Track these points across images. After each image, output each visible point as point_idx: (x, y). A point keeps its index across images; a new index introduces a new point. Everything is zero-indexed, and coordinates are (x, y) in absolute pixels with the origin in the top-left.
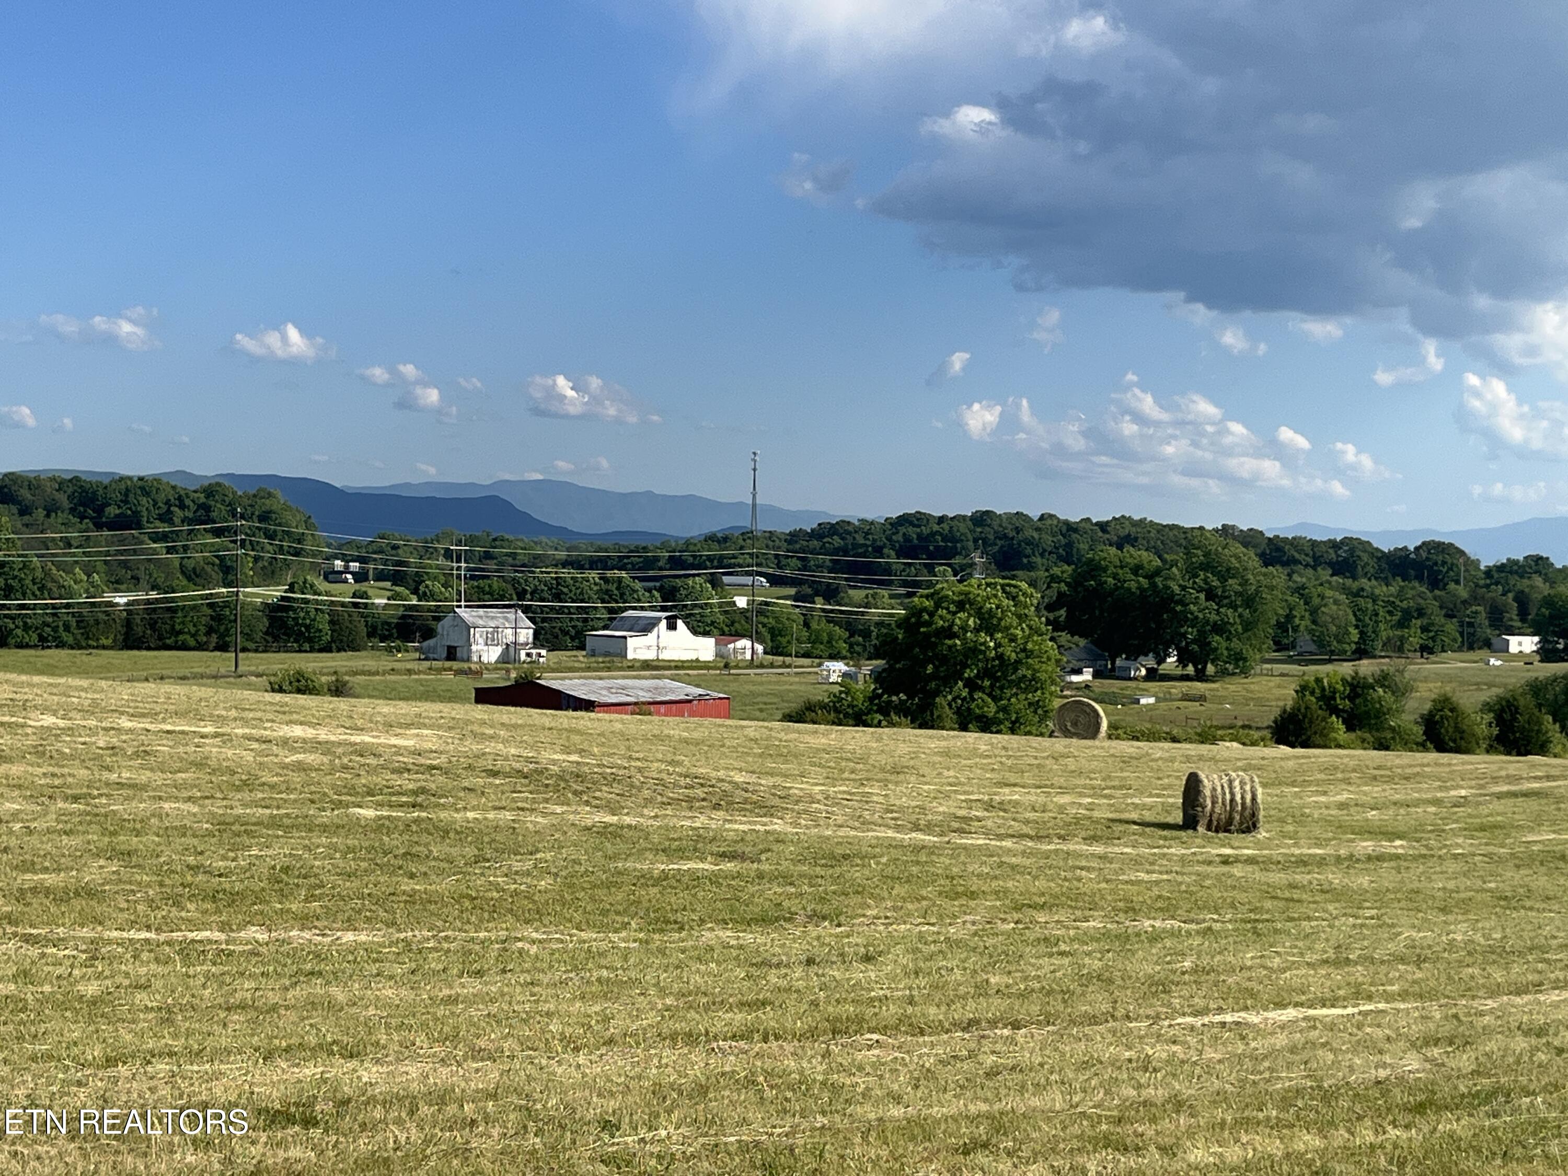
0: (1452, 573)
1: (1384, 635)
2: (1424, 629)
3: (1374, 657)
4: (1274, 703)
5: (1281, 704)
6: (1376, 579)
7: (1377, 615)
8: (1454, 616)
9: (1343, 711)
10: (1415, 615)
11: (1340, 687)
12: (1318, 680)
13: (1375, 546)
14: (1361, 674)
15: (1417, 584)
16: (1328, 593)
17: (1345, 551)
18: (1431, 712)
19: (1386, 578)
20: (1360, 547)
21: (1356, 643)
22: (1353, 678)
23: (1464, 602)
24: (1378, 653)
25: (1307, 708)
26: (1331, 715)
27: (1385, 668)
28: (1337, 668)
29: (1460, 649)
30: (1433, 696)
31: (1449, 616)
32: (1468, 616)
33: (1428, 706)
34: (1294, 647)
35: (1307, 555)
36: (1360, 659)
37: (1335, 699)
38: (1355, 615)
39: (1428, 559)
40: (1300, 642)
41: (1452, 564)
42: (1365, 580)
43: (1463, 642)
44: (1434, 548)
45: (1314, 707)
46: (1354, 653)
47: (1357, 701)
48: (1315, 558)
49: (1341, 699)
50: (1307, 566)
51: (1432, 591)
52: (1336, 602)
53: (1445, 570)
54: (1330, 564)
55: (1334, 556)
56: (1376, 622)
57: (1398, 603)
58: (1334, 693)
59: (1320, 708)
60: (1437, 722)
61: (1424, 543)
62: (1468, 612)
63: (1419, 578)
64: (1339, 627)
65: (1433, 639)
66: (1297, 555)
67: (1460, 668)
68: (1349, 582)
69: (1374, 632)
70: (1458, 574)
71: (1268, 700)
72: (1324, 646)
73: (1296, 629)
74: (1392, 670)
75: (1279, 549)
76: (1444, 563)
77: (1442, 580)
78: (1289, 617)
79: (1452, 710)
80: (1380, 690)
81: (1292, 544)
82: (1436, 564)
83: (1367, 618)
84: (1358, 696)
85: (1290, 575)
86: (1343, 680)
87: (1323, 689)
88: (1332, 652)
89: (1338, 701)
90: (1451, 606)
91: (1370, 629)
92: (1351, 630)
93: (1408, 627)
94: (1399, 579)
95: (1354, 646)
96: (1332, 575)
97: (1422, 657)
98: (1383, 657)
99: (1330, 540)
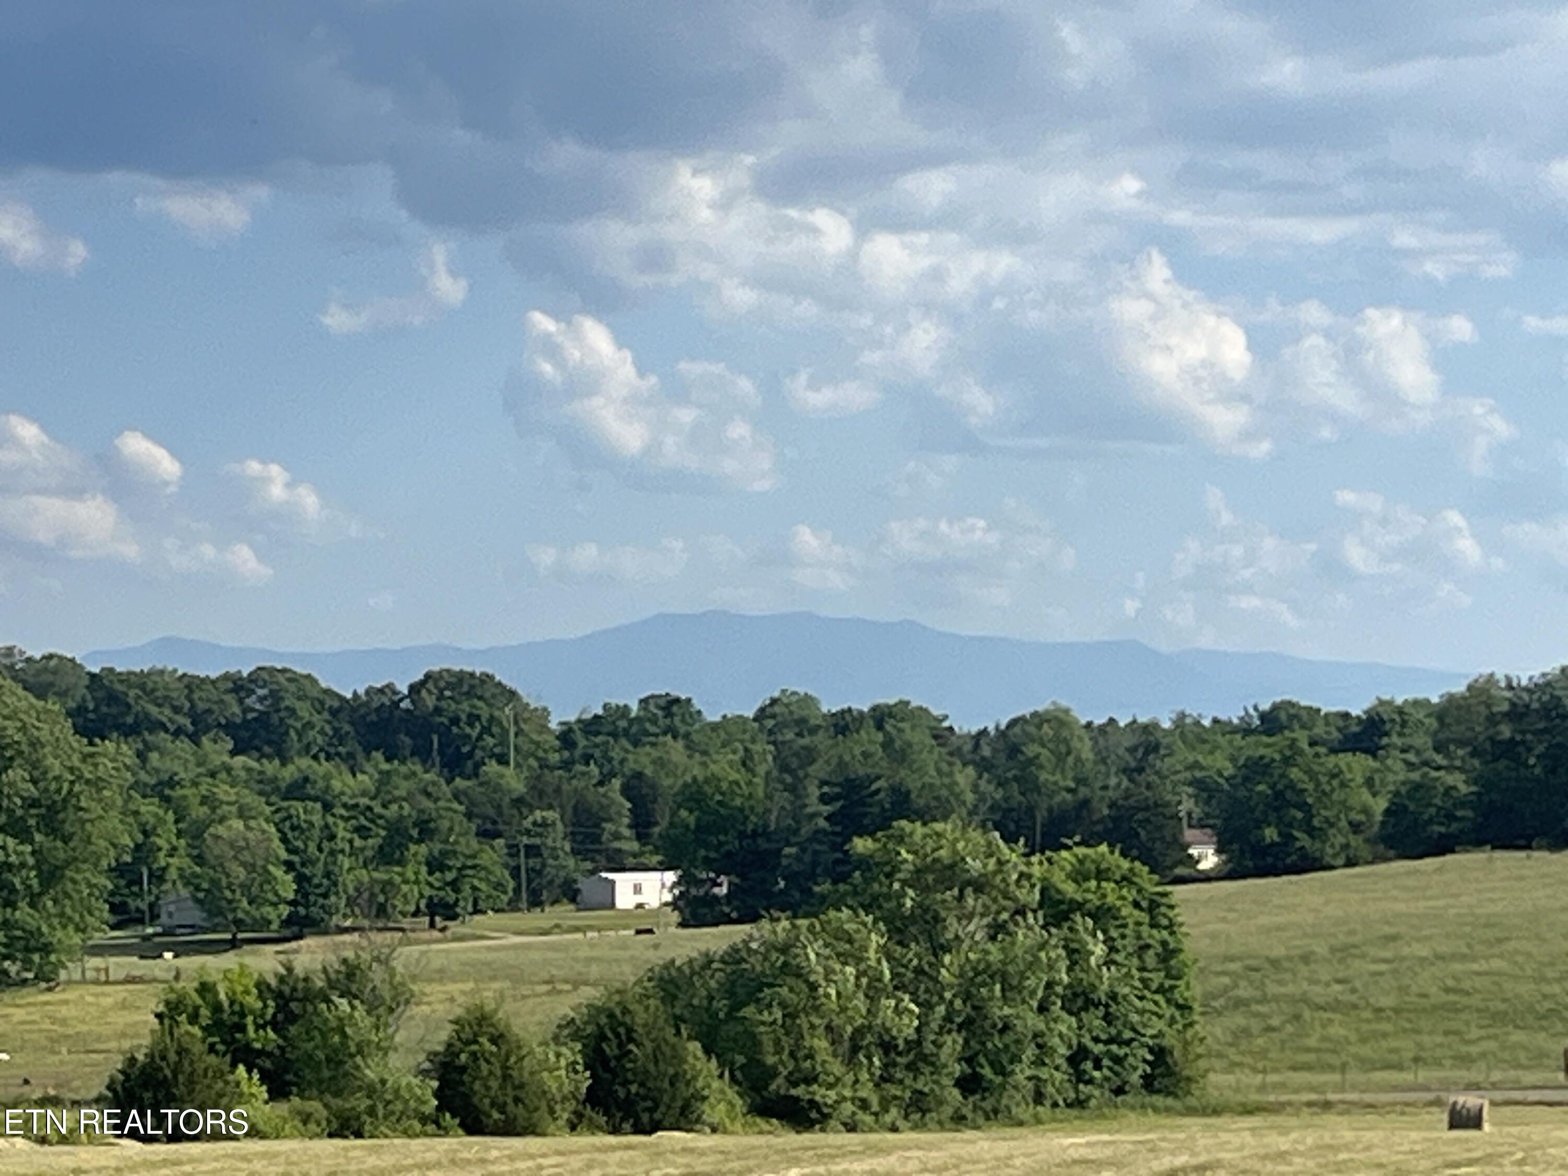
0: (490, 741)
1: (349, 881)
2: (435, 865)
3: (325, 933)
4: (113, 1045)
5: (126, 1044)
6: (328, 758)
7: (332, 837)
8: (499, 835)
9: (261, 1053)
10: (415, 833)
11: (252, 1001)
12: (205, 989)
13: (324, 684)
14: (299, 971)
15: (418, 768)
16: (225, 792)
17: (261, 699)
18: (450, 1045)
19: (351, 755)
20: (292, 687)
21: (293, 903)
22: (282, 980)
23: (518, 802)
24: (335, 920)
25: (182, 1052)
26: (234, 1066)
27: (350, 954)
28: (248, 960)
29: (513, 906)
30: (459, 1012)
31: (486, 835)
32: (528, 832)
33: (445, 1034)
34: (154, 917)
35: (177, 710)
36: (299, 937)
37: (242, 1029)
38: (284, 840)
39: (438, 711)
40: (167, 907)
41: (492, 718)
42: (304, 762)
43: (517, 890)
44: (450, 686)
45: (198, 1048)
46: (287, 923)
47: (293, 1030)
48: (197, 718)
49: (258, 1027)
50: (178, 732)
51: (449, 781)
52: (243, 813)
53: (474, 734)
54: (229, 728)
55: (236, 709)
56: (332, 853)
57: (378, 809)
58: (243, 1015)
59: (212, 1049)
60: (463, 1069)
61: (428, 676)
62: (527, 823)
63: (422, 753)
64: (250, 868)
65: (454, 885)
66: (153, 710)
67: (515, 947)
68: (271, 767)
69: (328, 875)
70: (504, 742)
71: (98, 1039)
72: (221, 913)
73: (158, 877)
74: (365, 956)
75: (113, 698)
76: (473, 718)
77: (470, 755)
78: (144, 852)
79: (493, 1041)
80: (343, 1004)
81: (142, 687)
82: (455, 721)
83: (312, 847)
84: (292, 1018)
85: (140, 755)
86: (262, 986)
87: (217, 1008)
88: (239, 924)
89: (251, 1029)
90: (491, 812)
91: (319, 868)
92: (278, 872)
93: (401, 862)
94: (378, 756)
95: (285, 910)
96: (233, 753)
97: (432, 925)
98: (346, 930)
99: (226, 677)
